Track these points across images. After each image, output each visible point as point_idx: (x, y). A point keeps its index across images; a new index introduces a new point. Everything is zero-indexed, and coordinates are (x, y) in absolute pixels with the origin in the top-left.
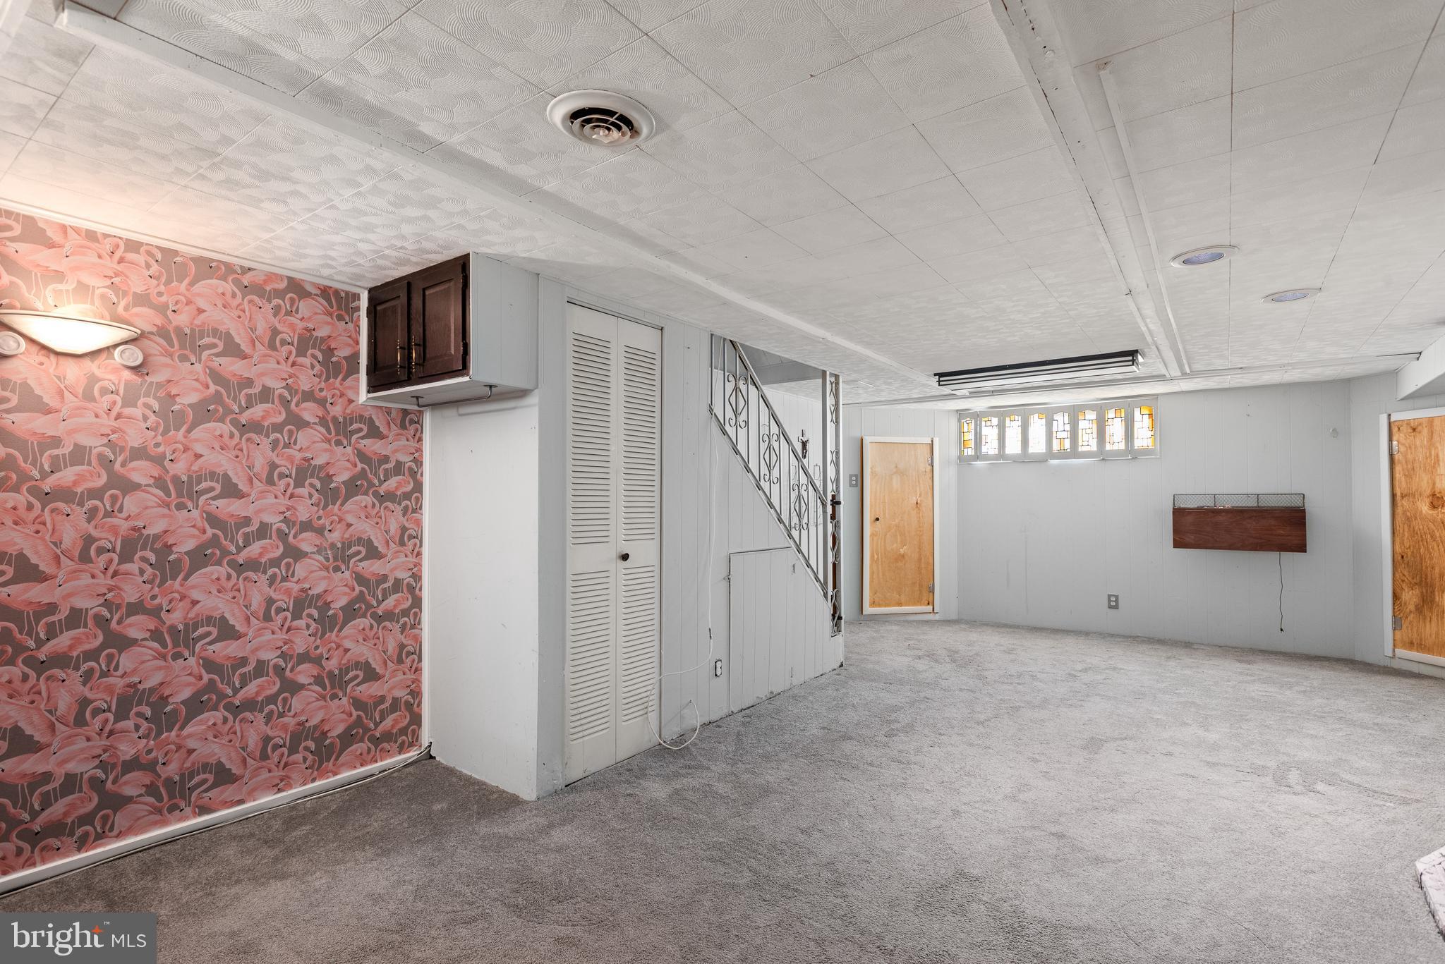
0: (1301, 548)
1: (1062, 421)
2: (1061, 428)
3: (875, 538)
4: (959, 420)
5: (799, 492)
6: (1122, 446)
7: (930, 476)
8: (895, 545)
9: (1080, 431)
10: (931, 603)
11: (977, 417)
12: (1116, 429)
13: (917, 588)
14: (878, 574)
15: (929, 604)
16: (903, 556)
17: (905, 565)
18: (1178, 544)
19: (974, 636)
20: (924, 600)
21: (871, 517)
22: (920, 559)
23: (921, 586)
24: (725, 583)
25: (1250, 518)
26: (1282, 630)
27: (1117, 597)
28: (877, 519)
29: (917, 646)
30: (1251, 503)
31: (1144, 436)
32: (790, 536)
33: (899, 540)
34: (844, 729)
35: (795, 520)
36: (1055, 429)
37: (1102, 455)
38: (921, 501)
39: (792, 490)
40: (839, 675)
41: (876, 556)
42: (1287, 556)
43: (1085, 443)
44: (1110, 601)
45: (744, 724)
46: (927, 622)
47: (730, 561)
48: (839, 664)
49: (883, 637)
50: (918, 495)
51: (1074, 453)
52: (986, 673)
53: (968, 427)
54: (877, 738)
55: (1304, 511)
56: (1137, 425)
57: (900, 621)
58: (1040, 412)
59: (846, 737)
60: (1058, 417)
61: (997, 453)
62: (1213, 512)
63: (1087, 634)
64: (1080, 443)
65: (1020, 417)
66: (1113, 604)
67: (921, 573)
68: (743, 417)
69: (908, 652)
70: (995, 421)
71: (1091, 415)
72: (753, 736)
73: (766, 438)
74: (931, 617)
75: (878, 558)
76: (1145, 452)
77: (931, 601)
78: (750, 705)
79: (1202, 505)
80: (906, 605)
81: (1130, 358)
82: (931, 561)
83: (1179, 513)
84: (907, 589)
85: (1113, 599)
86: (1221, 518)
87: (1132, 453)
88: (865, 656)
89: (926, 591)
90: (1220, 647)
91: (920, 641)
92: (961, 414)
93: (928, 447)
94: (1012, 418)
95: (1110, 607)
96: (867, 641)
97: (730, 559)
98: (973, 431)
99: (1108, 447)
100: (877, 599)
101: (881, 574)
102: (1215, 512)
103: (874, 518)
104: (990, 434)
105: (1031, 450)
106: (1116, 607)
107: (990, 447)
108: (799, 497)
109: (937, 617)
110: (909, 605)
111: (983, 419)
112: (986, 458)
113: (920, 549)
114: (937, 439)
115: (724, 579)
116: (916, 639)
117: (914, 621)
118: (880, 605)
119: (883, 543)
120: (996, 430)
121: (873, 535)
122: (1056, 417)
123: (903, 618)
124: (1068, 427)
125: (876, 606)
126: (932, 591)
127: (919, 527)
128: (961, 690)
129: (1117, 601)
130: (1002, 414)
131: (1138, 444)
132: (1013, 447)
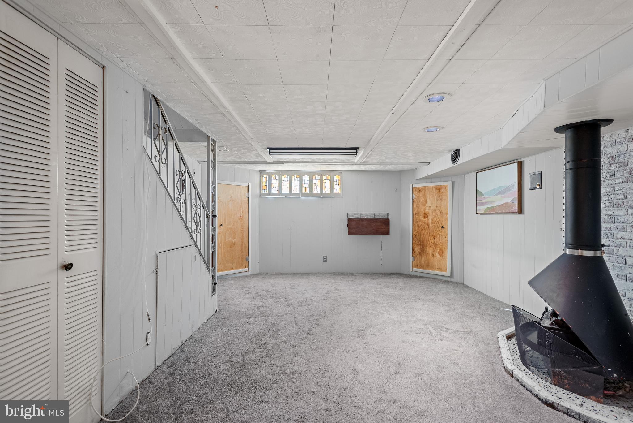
0: (388, 233)
1: (306, 179)
2: (306, 183)
3: (220, 235)
4: (261, 176)
5: (196, 209)
6: (329, 192)
7: (247, 202)
8: (230, 238)
9: (313, 184)
10: (247, 266)
11: (269, 174)
12: (327, 184)
13: (240, 260)
14: (222, 254)
15: (246, 267)
16: (234, 244)
17: (235, 248)
18: (350, 233)
19: (272, 281)
20: (243, 266)
21: (218, 224)
22: (242, 245)
23: (242, 259)
24: (155, 275)
25: (373, 222)
26: (381, 265)
27: (326, 256)
28: (221, 225)
29: (249, 291)
30: (372, 216)
31: (337, 189)
32: (192, 237)
33: (232, 235)
34: (241, 359)
35: (194, 228)
36: (303, 183)
37: (322, 196)
38: (243, 215)
39: (192, 208)
40: (217, 318)
41: (220, 245)
42: (384, 237)
43: (315, 190)
44: (324, 258)
45: (171, 374)
46: (246, 276)
47: (157, 259)
48: (216, 311)
49: (229, 288)
50: (242, 212)
51: (311, 194)
52: (291, 302)
53: (264, 179)
54: (264, 360)
55: (389, 220)
56: (335, 183)
57: (233, 278)
58: (297, 174)
59: (245, 365)
60: (305, 177)
61: (278, 192)
62: (361, 220)
63: (316, 274)
64: (313, 190)
65: (288, 176)
66: (325, 260)
67: (242, 251)
68: (164, 156)
69: (247, 296)
70: (277, 177)
71: (318, 177)
72: (182, 384)
73: (178, 173)
74: (247, 273)
75: (221, 246)
76: (338, 195)
77: (247, 265)
78: (169, 356)
79: (357, 217)
80: (235, 269)
81: (356, 151)
82: (247, 245)
83: (350, 220)
84: (236, 261)
85: (325, 257)
86: (365, 222)
87: (333, 195)
88: (226, 302)
89: (245, 260)
90: (362, 273)
91: (249, 288)
92: (262, 173)
93: (247, 188)
94: (285, 176)
95: (324, 261)
96: (222, 292)
97: (157, 257)
98: (267, 181)
99: (324, 192)
100: (221, 268)
101: (223, 254)
102: (362, 220)
103: (219, 224)
104: (275, 183)
105: (293, 192)
106: (326, 261)
107: (275, 190)
108: (196, 213)
109: (250, 273)
110: (237, 269)
111: (272, 176)
112: (274, 194)
113: (242, 240)
114: (251, 184)
115: (153, 272)
116: (247, 287)
117: (240, 277)
118: (222, 271)
119: (224, 238)
120: (278, 182)
121: (219, 233)
122: (304, 177)
123: (233, 276)
124: (308, 182)
125: (220, 271)
126: (247, 260)
127: (242, 229)
128: (286, 314)
129: (326, 258)
130: (281, 174)
131: (335, 191)
132: (285, 190)
